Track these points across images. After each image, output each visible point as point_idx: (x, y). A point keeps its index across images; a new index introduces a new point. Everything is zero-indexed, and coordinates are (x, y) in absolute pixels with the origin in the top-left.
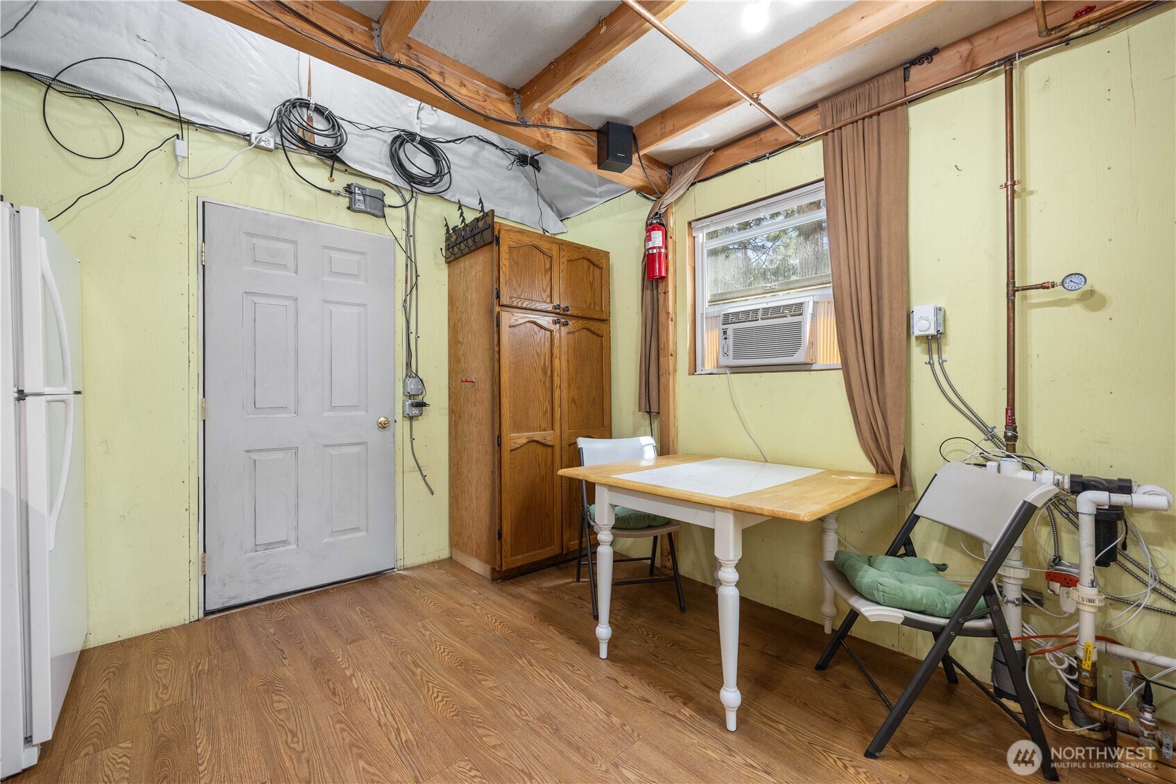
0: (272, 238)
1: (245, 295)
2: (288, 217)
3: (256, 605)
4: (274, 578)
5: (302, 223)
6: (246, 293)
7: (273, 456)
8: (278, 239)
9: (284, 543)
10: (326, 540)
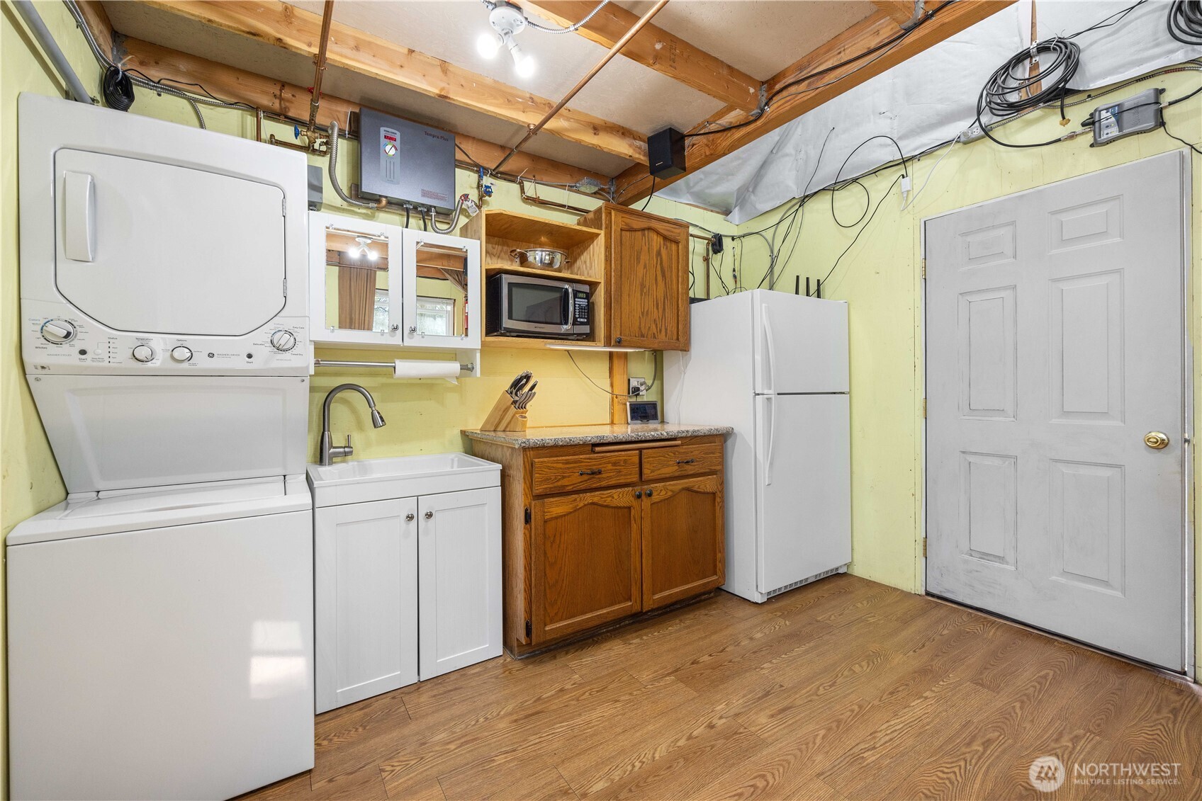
0: (988, 228)
1: (960, 296)
2: (1006, 197)
3: (970, 611)
4: (989, 592)
5: (1022, 196)
6: (961, 294)
7: (988, 461)
8: (994, 227)
9: (1001, 559)
10: (1054, 578)
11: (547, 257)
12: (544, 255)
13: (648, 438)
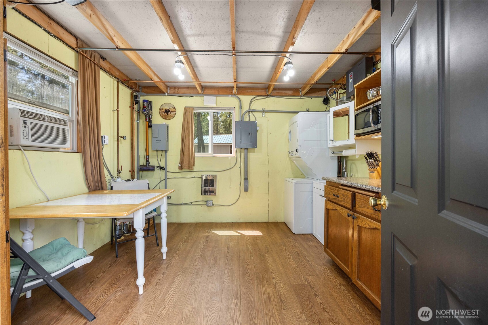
11: (375, 92)
12: (373, 92)
13: (356, 187)
